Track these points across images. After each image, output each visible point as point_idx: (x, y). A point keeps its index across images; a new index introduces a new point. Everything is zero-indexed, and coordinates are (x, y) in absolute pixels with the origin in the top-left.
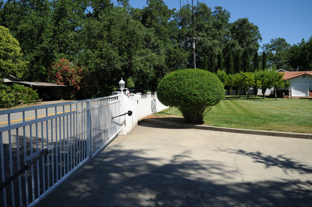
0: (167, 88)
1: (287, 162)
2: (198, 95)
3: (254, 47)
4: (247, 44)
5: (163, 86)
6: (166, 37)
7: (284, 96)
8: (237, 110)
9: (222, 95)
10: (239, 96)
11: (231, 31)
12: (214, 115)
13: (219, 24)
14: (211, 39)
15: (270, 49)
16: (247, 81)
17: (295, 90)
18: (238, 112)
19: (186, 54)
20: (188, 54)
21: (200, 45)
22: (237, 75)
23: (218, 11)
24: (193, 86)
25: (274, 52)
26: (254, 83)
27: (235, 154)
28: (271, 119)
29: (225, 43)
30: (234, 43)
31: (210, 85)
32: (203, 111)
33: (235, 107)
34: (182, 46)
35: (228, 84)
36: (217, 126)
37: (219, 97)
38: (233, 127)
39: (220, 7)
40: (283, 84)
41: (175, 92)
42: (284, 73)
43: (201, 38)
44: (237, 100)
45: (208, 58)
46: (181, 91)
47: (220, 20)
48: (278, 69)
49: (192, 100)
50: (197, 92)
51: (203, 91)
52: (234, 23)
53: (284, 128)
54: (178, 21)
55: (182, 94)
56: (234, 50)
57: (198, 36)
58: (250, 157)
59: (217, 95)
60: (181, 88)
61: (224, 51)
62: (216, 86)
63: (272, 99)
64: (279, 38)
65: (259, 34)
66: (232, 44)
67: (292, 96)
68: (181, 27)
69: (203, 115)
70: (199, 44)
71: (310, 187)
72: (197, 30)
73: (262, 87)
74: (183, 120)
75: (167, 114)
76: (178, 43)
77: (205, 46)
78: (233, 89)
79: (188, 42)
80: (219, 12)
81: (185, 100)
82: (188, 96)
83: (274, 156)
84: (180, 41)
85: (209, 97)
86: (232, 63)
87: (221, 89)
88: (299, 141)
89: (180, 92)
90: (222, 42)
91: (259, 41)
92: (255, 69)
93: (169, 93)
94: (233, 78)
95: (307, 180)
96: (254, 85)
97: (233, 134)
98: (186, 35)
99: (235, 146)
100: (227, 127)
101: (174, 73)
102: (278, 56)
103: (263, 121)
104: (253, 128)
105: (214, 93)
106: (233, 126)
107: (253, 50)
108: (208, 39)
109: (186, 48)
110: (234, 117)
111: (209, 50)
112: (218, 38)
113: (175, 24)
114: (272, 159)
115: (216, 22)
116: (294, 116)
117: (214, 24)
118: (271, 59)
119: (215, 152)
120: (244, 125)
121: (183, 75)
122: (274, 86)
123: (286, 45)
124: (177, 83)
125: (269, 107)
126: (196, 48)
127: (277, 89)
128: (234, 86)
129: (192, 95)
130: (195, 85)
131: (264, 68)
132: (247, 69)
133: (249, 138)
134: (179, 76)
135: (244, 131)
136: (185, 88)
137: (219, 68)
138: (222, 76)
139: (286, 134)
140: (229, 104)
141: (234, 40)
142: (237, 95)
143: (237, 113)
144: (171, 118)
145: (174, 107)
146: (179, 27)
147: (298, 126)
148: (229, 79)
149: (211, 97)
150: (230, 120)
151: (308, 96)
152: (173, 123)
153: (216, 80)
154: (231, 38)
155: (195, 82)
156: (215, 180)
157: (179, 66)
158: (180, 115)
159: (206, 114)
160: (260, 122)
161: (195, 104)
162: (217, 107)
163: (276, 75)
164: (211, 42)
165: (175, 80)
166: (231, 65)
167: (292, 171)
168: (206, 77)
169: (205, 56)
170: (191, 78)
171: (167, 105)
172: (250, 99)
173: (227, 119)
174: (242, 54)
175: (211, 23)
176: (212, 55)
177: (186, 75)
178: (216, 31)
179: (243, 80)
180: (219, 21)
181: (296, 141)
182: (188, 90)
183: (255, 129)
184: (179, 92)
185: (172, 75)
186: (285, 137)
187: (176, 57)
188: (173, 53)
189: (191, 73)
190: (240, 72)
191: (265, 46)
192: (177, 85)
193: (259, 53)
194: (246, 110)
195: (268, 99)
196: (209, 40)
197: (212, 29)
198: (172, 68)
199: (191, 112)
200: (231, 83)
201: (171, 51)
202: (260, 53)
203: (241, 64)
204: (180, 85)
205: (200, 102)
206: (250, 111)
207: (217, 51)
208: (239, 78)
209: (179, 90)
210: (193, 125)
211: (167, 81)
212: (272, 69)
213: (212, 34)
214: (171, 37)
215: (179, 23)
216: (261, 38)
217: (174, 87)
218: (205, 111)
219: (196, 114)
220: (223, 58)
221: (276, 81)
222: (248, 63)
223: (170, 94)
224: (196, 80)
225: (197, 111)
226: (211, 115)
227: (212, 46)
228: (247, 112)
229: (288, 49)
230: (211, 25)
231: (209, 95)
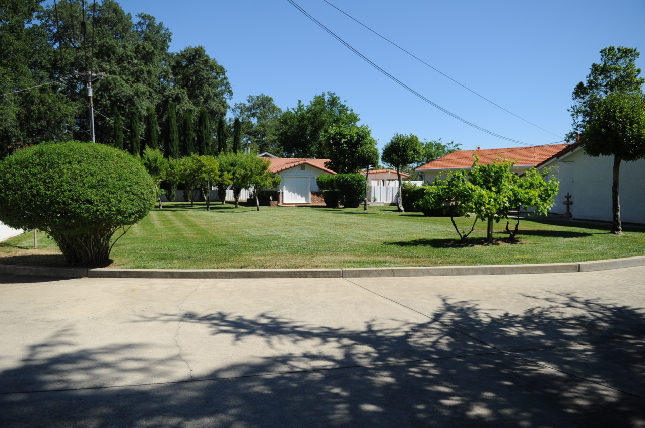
0: (16, 185)
1: (272, 323)
2: (94, 200)
3: (218, 106)
4: (204, 99)
5: (4, 179)
6: (16, 61)
7: (272, 203)
8: (186, 231)
9: (150, 201)
10: (190, 203)
11: (172, 70)
12: (136, 245)
13: (148, 52)
14: (129, 81)
15: (247, 113)
16: (205, 172)
17: (290, 192)
18: (188, 235)
19: (72, 108)
20: (76, 107)
21: (105, 91)
22: (185, 160)
23: (147, 23)
24: (82, 181)
25: (254, 121)
26: (217, 178)
27: (176, 323)
28: (247, 246)
29: (160, 93)
30: (180, 95)
31: (123, 180)
32: (109, 238)
33: (181, 224)
34: (60, 89)
35: (167, 178)
36: (140, 268)
37: (144, 205)
38: (175, 268)
39: (151, 16)
40: (269, 180)
41: (38, 194)
42: (271, 160)
43: (108, 75)
44: (186, 211)
45: (124, 121)
46: (52, 192)
47: (150, 43)
48: (261, 153)
49: (81, 213)
50: (94, 194)
51: (107, 192)
52: (179, 54)
53: (269, 260)
54: (51, 28)
55: (56, 200)
56: (179, 110)
57: (100, 71)
58: (207, 325)
59: (140, 201)
60: (53, 185)
61: (160, 109)
62: (137, 183)
63: (250, 208)
64: (262, 94)
65: (228, 83)
66: (174, 96)
67: (285, 202)
68: (58, 44)
69: (110, 246)
70: (105, 87)
71: (309, 364)
72: (97, 56)
73: (234, 185)
74: (61, 261)
75: (20, 248)
76: (50, 79)
77: (118, 94)
78: (177, 189)
79: (75, 81)
80: (148, 25)
81: (65, 213)
82: (70, 204)
83: (250, 316)
84: (57, 76)
85: (122, 206)
86: (176, 136)
87: (147, 188)
88: (292, 282)
89: (50, 194)
90: (155, 90)
91: (226, 96)
92: (219, 151)
93: (22, 197)
94: (177, 165)
95: (304, 351)
96: (219, 181)
97: (175, 281)
98: (72, 64)
99: (177, 306)
100: (162, 268)
101: (36, 148)
102: (262, 129)
103: (232, 251)
104: (213, 265)
105: (132, 196)
106: (175, 265)
107: (218, 113)
108: (124, 79)
109: (71, 94)
110: (177, 245)
111: (125, 104)
112: (146, 79)
113: (44, 36)
114: (246, 323)
115: (141, 47)
116: (286, 239)
117: (135, 50)
118: (249, 134)
119: (135, 324)
120: (197, 260)
121: (59, 154)
122: (254, 183)
123: (274, 109)
124: (42, 174)
125: (244, 223)
126: (97, 97)
127: (259, 189)
128: (180, 183)
129: (81, 201)
130: (87, 179)
131: (236, 149)
132: (205, 149)
133: (206, 286)
134: (48, 157)
135: (196, 273)
136: (62, 186)
137: (148, 145)
138: (155, 161)
139: (272, 272)
140: (169, 220)
141: (179, 89)
142: (188, 201)
143: (184, 238)
144: (29, 257)
145: (37, 229)
146: (55, 43)
147: (291, 255)
148: (170, 168)
149: (125, 207)
150: (169, 253)
151: (310, 202)
152: (34, 268)
153: (137, 169)
154: (173, 85)
155: (87, 172)
156: (131, 384)
157: (54, 134)
158: (55, 249)
159: (116, 243)
160: (227, 254)
161: (89, 223)
162: (143, 227)
163: (257, 164)
164: (131, 87)
165: (38, 165)
166: (173, 140)
167: (280, 339)
168: (113, 161)
169: (118, 116)
170: (79, 162)
171: (17, 226)
172: (211, 208)
173: (164, 250)
174: (196, 118)
175: (130, 47)
176: (133, 114)
177: (66, 156)
178: (141, 65)
179: (198, 172)
180: (147, 44)
181: (288, 283)
182: (70, 191)
183: (217, 268)
184: (48, 194)
185: (28, 153)
186: (269, 277)
187: (46, 113)
188: (37, 101)
189: (77, 150)
190: (192, 154)
191: (238, 107)
192: (41, 178)
193: (228, 120)
194: (203, 230)
195: (244, 207)
196: (127, 81)
197: (131, 59)
198: (34, 137)
199: (81, 240)
200: (173, 175)
201: (31, 97)
202: (230, 120)
203: (194, 139)
204: (51, 177)
205: (100, 217)
206: (210, 232)
207: (143, 107)
208: (189, 167)
209: (49, 190)
210: (86, 270)
211: (16, 169)
212: (251, 151)
213: (132, 71)
214: (32, 65)
215: (55, 35)
216: (231, 91)
217: (35, 182)
218: (114, 237)
219: (93, 245)
220: (158, 124)
221: (257, 175)
222: (207, 137)
223: (24, 199)
224: (91, 167)
225: (96, 237)
226: (129, 244)
227: (133, 97)
228: (204, 234)
229: (277, 116)
230: (130, 51)
231: (121, 201)
